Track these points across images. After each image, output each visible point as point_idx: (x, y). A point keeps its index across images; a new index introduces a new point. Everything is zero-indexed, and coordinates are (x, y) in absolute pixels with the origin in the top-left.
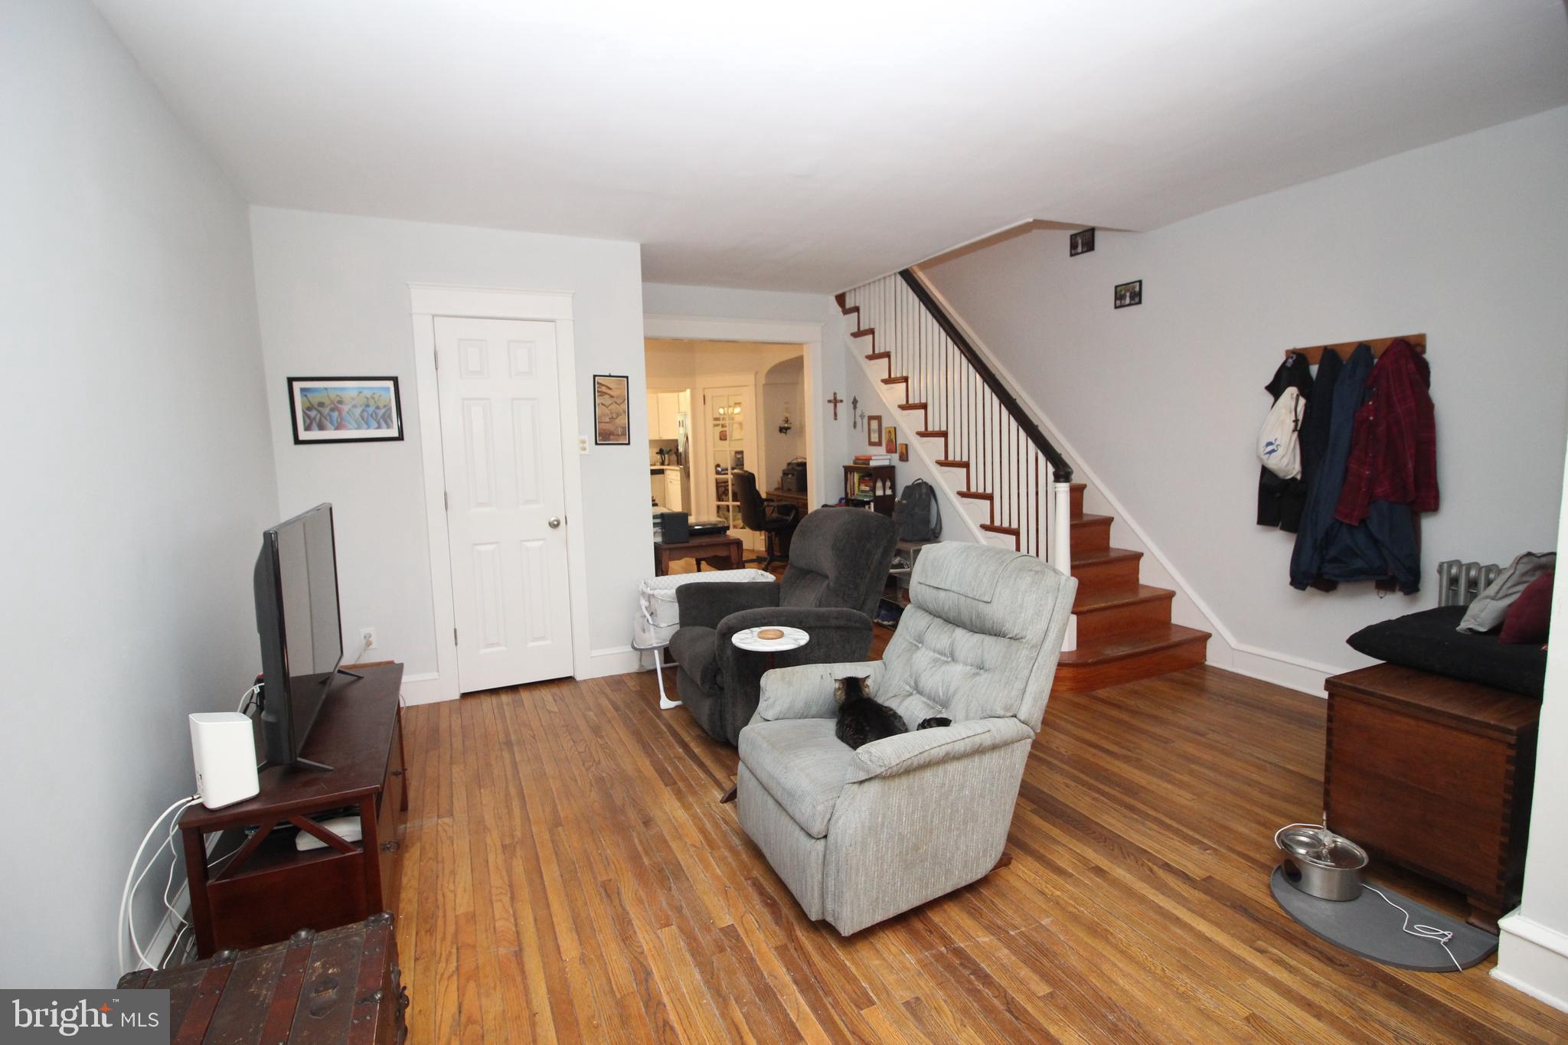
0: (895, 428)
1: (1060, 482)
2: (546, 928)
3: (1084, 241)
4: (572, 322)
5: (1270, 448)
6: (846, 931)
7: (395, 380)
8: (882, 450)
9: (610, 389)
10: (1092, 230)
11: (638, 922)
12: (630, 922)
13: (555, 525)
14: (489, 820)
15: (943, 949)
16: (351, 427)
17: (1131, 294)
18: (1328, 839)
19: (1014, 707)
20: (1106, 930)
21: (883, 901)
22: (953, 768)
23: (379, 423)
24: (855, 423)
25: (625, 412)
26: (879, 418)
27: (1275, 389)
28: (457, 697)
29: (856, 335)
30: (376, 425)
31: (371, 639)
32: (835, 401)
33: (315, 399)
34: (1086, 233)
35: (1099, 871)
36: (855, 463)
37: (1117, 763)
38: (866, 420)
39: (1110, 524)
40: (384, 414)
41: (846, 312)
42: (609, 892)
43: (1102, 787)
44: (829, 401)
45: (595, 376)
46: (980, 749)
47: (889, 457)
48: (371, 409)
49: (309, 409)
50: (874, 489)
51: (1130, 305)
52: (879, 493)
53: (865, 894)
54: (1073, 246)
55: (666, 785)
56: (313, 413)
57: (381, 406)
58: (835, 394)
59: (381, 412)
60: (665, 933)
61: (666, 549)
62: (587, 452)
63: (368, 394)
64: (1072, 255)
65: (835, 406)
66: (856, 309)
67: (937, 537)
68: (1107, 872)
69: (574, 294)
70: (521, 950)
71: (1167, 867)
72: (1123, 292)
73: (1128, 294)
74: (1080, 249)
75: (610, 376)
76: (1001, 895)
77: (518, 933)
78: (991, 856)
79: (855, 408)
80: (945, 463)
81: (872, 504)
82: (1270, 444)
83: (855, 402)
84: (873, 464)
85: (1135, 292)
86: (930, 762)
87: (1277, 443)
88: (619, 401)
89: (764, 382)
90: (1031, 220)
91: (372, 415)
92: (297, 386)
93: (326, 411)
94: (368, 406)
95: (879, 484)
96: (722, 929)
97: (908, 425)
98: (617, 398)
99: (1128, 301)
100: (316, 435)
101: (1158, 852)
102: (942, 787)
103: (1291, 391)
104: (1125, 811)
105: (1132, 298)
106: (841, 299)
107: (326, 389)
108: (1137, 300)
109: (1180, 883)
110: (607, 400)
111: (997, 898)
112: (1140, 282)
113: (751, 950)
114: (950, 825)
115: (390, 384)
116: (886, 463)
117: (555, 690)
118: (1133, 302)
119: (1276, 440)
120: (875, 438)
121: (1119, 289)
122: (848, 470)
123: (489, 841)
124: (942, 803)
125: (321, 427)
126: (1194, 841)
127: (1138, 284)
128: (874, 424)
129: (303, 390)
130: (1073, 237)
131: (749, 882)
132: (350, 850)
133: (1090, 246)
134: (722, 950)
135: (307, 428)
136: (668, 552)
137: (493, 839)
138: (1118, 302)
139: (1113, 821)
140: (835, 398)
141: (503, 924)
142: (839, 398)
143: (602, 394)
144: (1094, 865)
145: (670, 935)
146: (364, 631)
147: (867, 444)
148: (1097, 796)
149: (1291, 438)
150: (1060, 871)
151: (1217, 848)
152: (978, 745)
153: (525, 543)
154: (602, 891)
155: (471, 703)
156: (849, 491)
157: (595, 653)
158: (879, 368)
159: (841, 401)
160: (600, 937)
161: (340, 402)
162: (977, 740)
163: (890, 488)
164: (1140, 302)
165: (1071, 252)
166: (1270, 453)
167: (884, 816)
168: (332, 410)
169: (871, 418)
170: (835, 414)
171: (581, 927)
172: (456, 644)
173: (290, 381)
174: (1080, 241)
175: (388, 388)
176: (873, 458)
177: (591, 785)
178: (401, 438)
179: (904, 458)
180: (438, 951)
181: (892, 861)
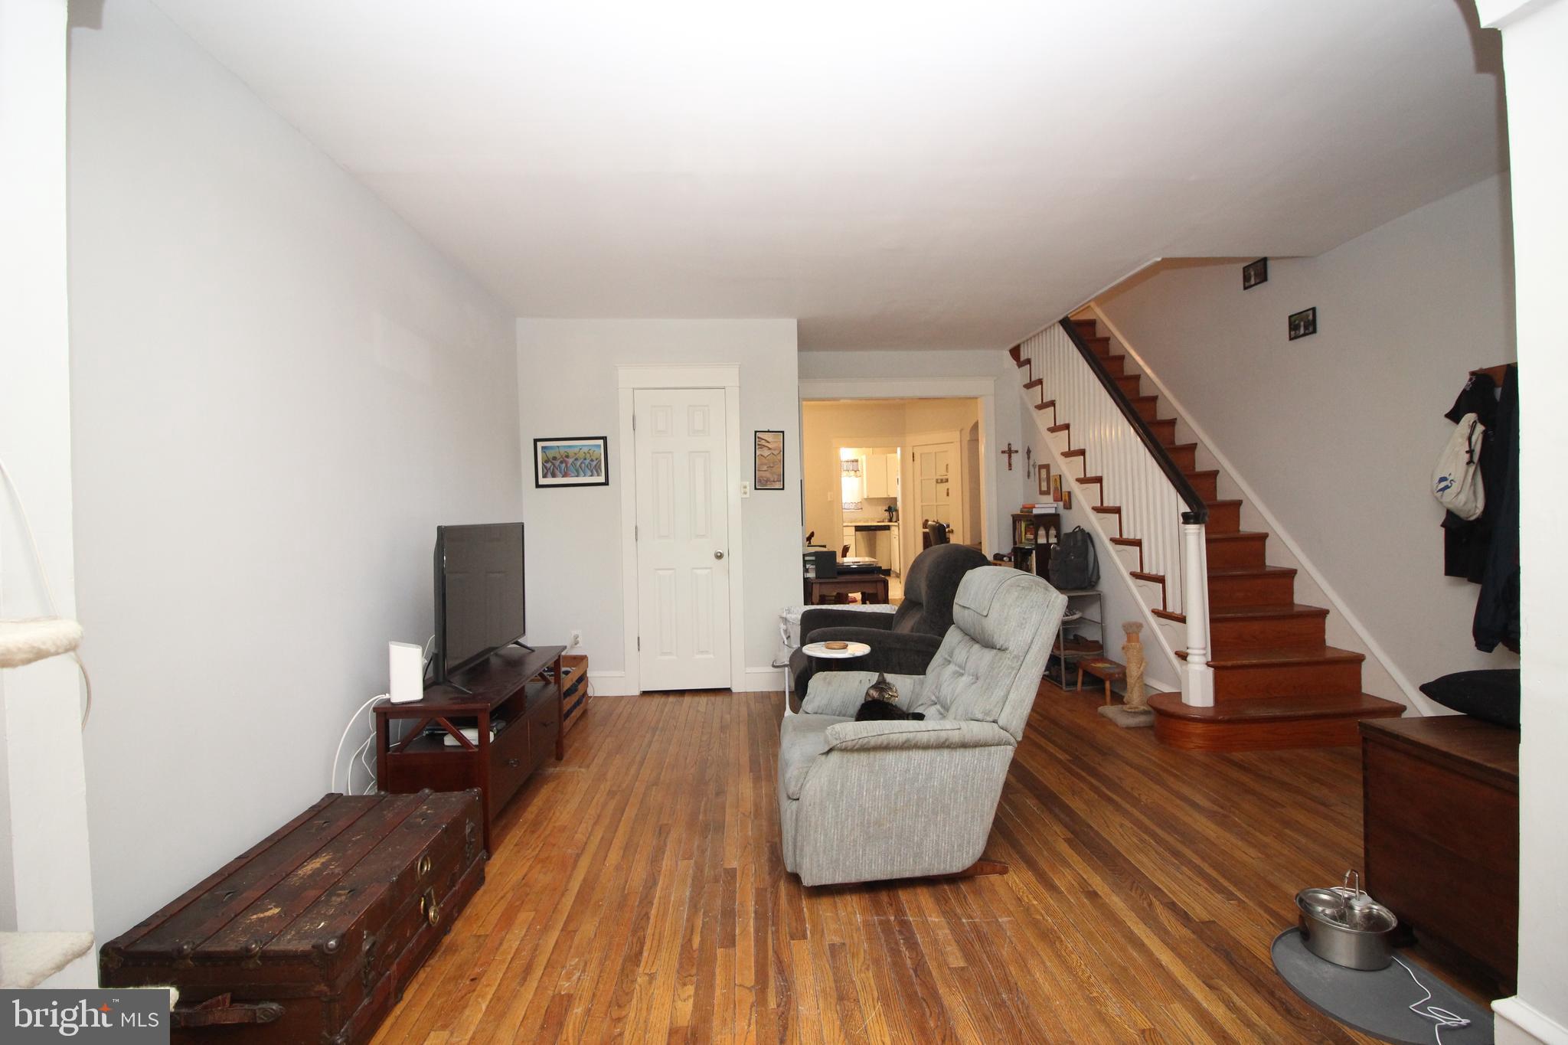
0: (1060, 476)
1: (1188, 524)
2: (606, 844)
3: (1257, 272)
4: (738, 388)
5: (1443, 485)
6: (808, 881)
7: (604, 439)
8: (1050, 498)
9: (768, 442)
10: (1264, 260)
11: (669, 853)
12: (664, 853)
13: (719, 556)
14: (610, 775)
15: (892, 918)
16: (573, 475)
17: (1305, 322)
18: (1362, 904)
19: (994, 713)
20: (1059, 938)
21: (844, 864)
22: (917, 756)
23: (592, 472)
24: (1029, 473)
25: (780, 461)
26: (1047, 467)
27: (1455, 416)
28: (637, 693)
29: (1028, 386)
30: (591, 474)
31: (578, 639)
32: (1010, 452)
33: (551, 454)
34: (1259, 264)
35: (1093, 895)
36: (1021, 512)
37: (1196, 815)
38: (1037, 469)
39: (1293, 577)
40: (596, 466)
41: (1020, 364)
42: (662, 831)
43: (1159, 831)
44: (1003, 452)
45: (756, 432)
46: (947, 744)
47: (1056, 506)
48: (587, 462)
49: (547, 462)
50: (1036, 538)
51: (1304, 335)
52: (1042, 540)
53: (824, 851)
54: (1246, 278)
55: (751, 771)
56: (548, 465)
57: (594, 459)
58: (1009, 444)
59: (594, 463)
60: (682, 864)
61: (815, 583)
62: (748, 496)
63: (585, 450)
64: (1245, 288)
65: (1010, 457)
66: (1028, 361)
67: (1094, 586)
68: (1100, 897)
69: (740, 365)
70: (581, 854)
71: (1172, 906)
72: (1297, 322)
73: (1302, 324)
74: (1253, 282)
75: (769, 431)
76: (978, 893)
77: (586, 843)
78: (968, 853)
79: (1029, 458)
80: (1101, 510)
81: (1034, 552)
82: (1443, 479)
83: (1029, 452)
84: (1035, 511)
85: (1309, 321)
86: (888, 744)
87: (1451, 478)
88: (776, 452)
89: (968, 439)
90: (1159, 259)
91: (587, 467)
92: (540, 445)
93: (557, 463)
94: (585, 459)
95: (1042, 532)
96: (725, 869)
97: (1069, 471)
98: (775, 450)
99: (1302, 331)
100: (550, 481)
101: (1173, 893)
102: (906, 772)
103: (1470, 418)
104: (1167, 854)
105: (1306, 328)
106: (1015, 352)
107: (558, 447)
108: (1311, 329)
109: (1173, 920)
110: (766, 453)
111: (972, 895)
112: (1314, 310)
113: (738, 885)
114: (917, 811)
115: (601, 442)
116: (1052, 511)
117: (712, 698)
118: (1307, 332)
119: (1450, 474)
120: (1044, 488)
121: (1293, 319)
122: (1016, 519)
123: (602, 787)
124: (906, 787)
125: (554, 476)
126: (1221, 889)
127: (1311, 312)
128: (1044, 472)
129: (543, 448)
130: (1245, 269)
131: (768, 844)
132: (472, 748)
133: (1263, 277)
134: (716, 880)
135: (545, 476)
136: (818, 585)
137: (605, 787)
138: (1293, 333)
139: (1145, 860)
140: (1010, 449)
141: (579, 836)
142: (1013, 448)
143: (762, 446)
144: (1091, 889)
145: (687, 867)
146: (574, 632)
147: (1038, 492)
148: (1147, 838)
149: (1467, 472)
150: (1051, 887)
151: (1244, 899)
152: (944, 740)
153: (695, 570)
154: (657, 829)
155: (647, 700)
156: (1017, 540)
157: (749, 670)
158: (1045, 419)
159: (1017, 452)
160: (637, 857)
161: (567, 457)
162: (944, 735)
163: (1056, 537)
164: (1314, 331)
165: (1244, 284)
166: (1443, 489)
167: (842, 786)
168: (561, 462)
169: (1041, 467)
170: (1010, 465)
171: (629, 848)
172: (639, 650)
173: (536, 441)
174: (1252, 273)
175: (600, 446)
176: (1037, 506)
177: (696, 763)
178: (606, 483)
179: (1068, 506)
180: (531, 843)
181: (853, 829)
